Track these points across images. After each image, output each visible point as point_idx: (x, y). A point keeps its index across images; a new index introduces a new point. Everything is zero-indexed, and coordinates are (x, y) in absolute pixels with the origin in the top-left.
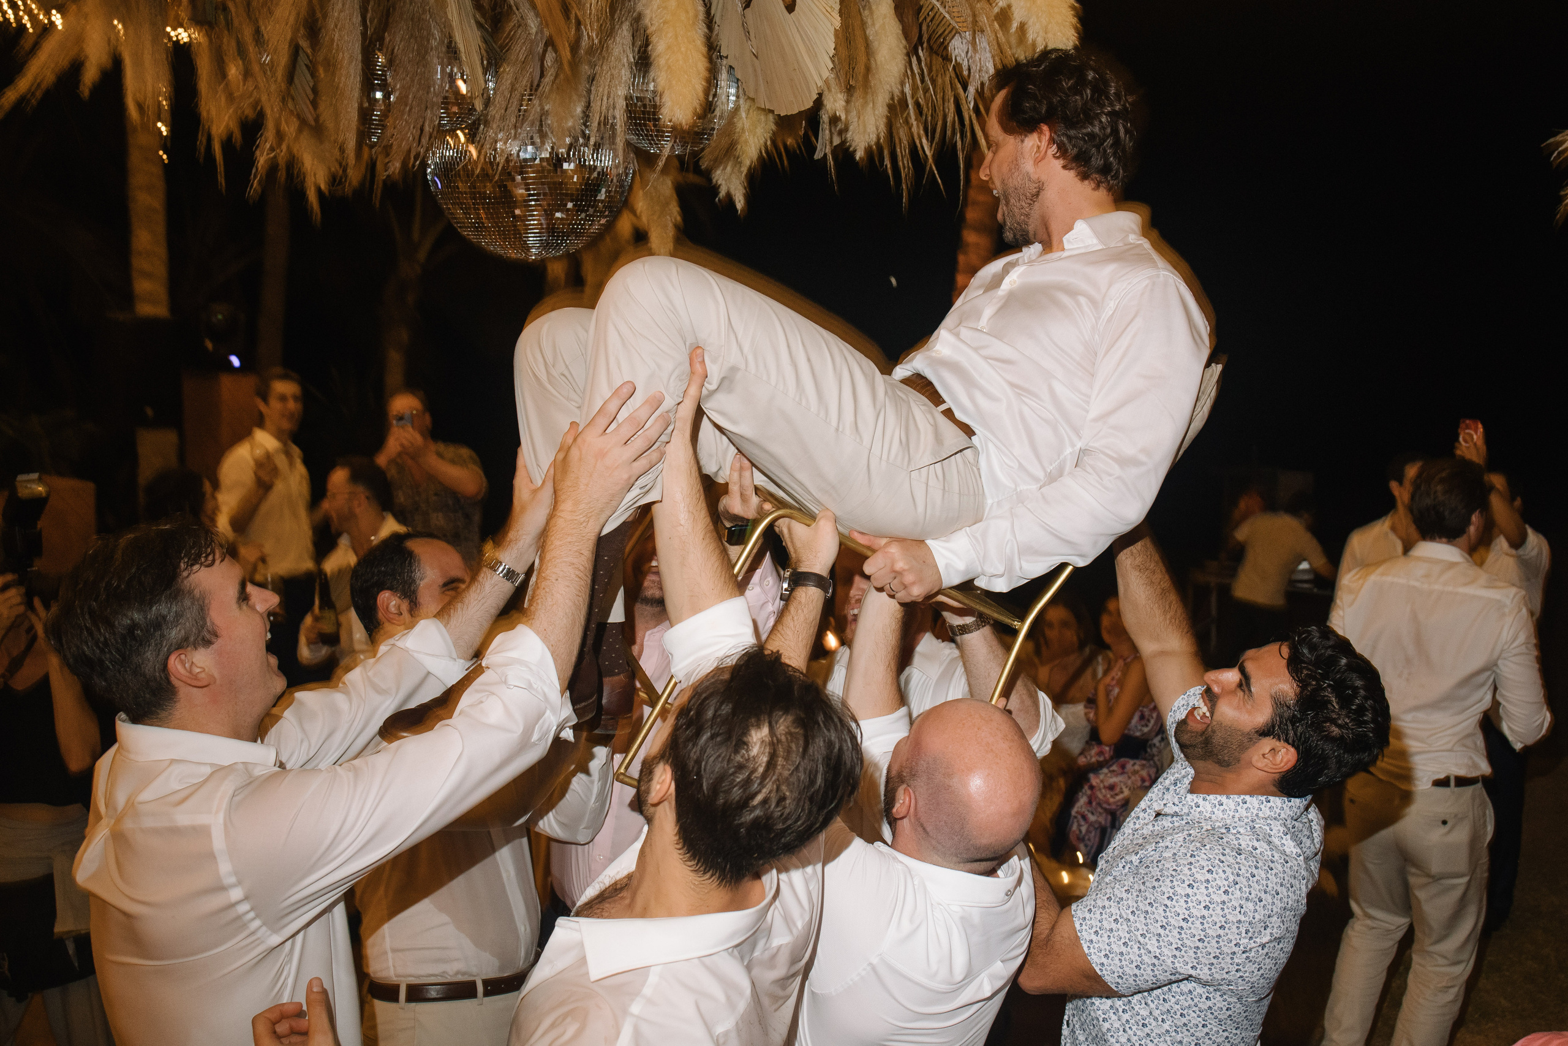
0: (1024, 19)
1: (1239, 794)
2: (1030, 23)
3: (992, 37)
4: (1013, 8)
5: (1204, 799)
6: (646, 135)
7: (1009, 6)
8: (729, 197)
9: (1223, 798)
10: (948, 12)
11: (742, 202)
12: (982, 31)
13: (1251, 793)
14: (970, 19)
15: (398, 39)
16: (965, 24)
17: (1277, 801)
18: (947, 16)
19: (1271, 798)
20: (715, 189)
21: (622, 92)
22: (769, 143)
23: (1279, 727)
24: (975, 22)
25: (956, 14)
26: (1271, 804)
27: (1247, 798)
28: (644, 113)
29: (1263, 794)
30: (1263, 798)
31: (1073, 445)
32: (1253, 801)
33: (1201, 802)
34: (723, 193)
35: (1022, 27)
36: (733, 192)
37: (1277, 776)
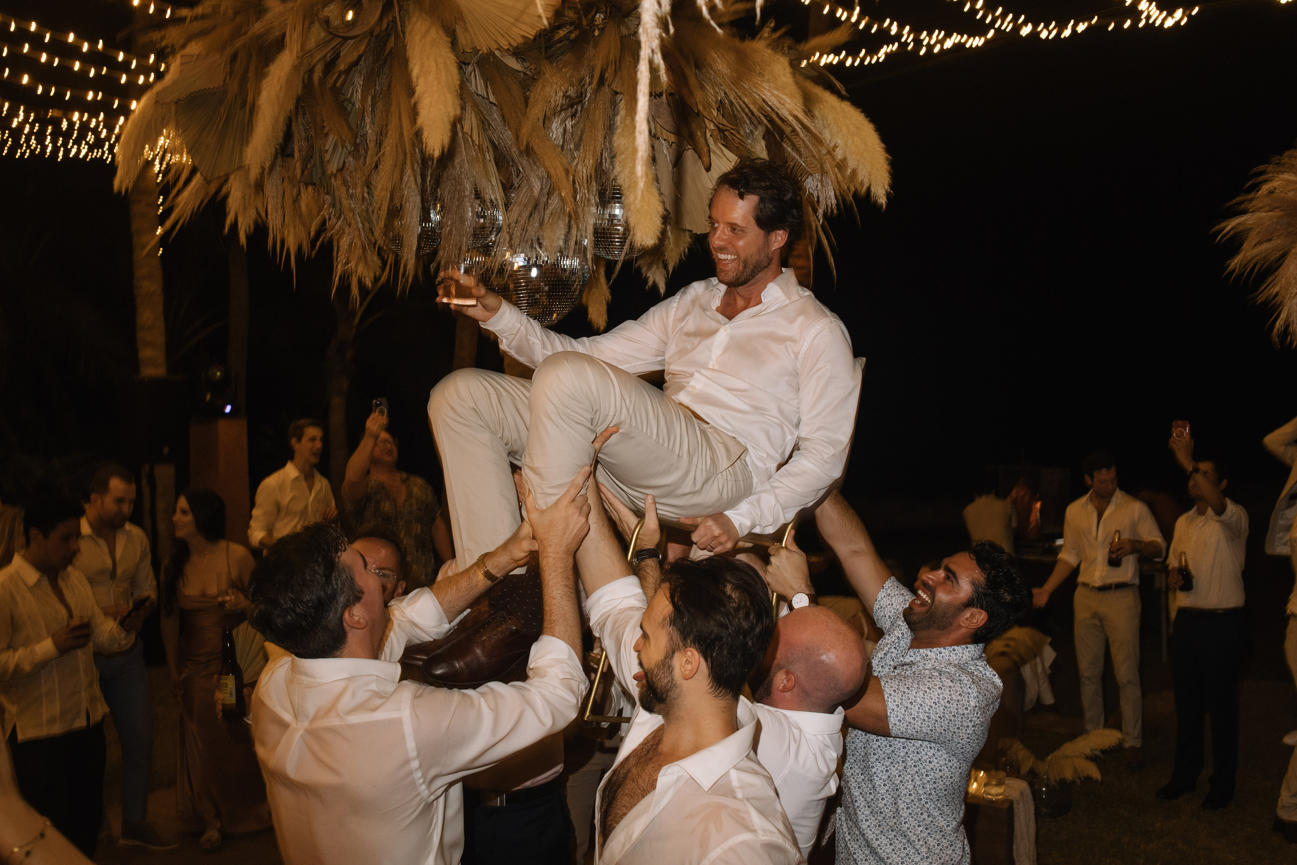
0: (855, 167)
1: (951, 645)
2: (859, 169)
3: (834, 178)
4: (848, 160)
5: (931, 651)
6: (605, 248)
7: (845, 159)
8: (655, 285)
9: (942, 649)
10: (804, 162)
11: (664, 287)
12: (827, 173)
13: (958, 644)
14: (819, 166)
15: (446, 193)
16: (816, 169)
17: (971, 647)
18: (804, 164)
19: (969, 646)
20: (646, 280)
21: (591, 221)
22: (686, 250)
23: (977, 600)
24: (822, 167)
25: (809, 162)
26: (969, 649)
27: (956, 647)
28: (604, 233)
29: (963, 644)
30: (964, 646)
31: (792, 434)
32: (959, 649)
33: (929, 653)
34: (650, 283)
35: (854, 172)
36: (657, 281)
37: (973, 631)
